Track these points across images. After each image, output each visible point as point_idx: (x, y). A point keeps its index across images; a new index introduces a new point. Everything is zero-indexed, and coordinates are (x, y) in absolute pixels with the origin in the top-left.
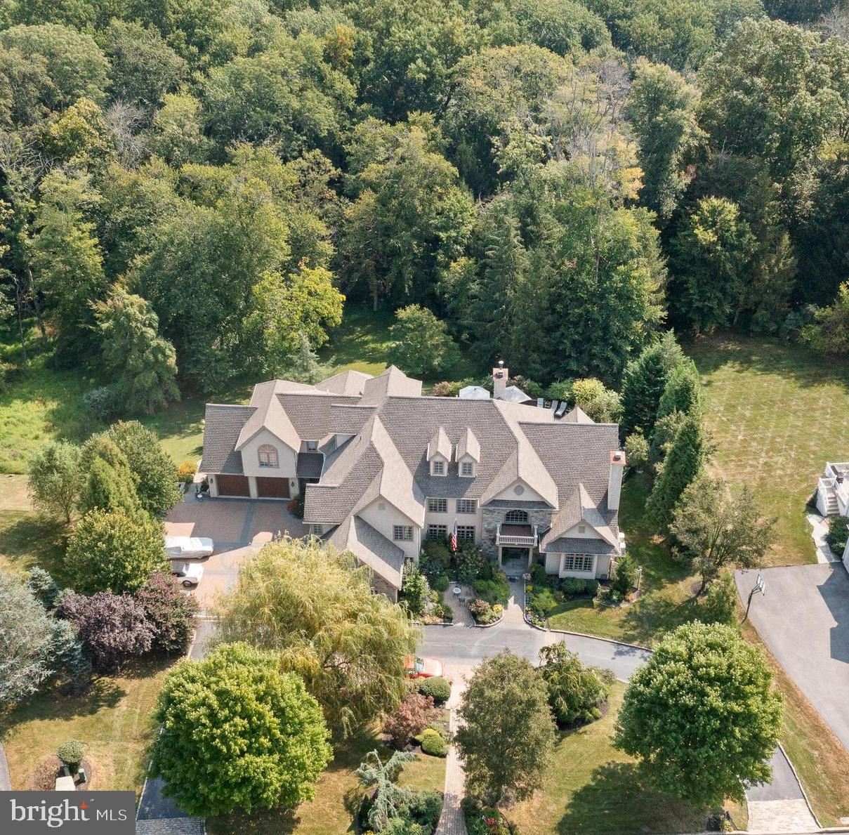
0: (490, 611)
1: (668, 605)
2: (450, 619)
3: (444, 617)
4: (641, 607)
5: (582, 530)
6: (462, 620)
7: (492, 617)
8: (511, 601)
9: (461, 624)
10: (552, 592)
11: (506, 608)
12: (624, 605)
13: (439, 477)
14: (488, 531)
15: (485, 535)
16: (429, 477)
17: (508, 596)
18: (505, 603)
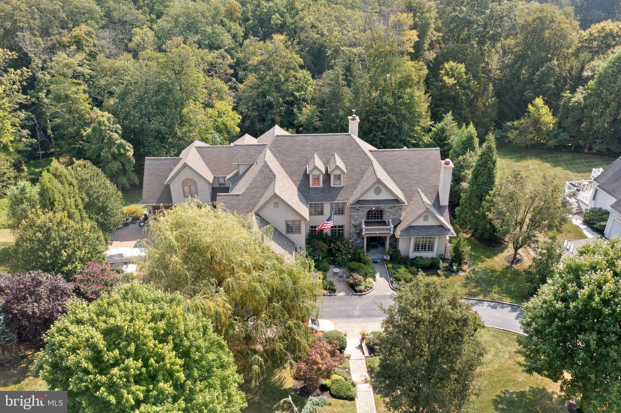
0: (364, 283)
1: (493, 271)
2: (334, 291)
3: (329, 289)
4: (474, 273)
5: (426, 218)
6: (343, 290)
7: (366, 287)
8: (377, 275)
9: (342, 294)
10: (407, 268)
11: (375, 280)
12: (461, 274)
13: (317, 188)
14: (355, 226)
15: (353, 230)
16: (309, 188)
17: (375, 273)
18: (374, 278)
